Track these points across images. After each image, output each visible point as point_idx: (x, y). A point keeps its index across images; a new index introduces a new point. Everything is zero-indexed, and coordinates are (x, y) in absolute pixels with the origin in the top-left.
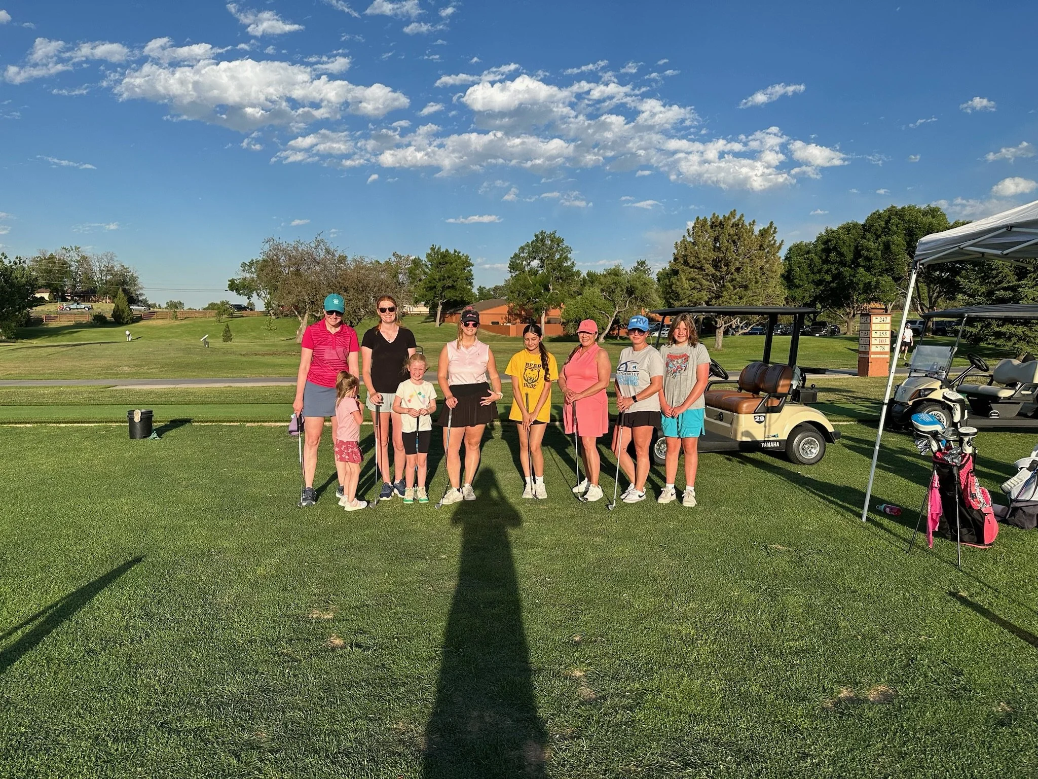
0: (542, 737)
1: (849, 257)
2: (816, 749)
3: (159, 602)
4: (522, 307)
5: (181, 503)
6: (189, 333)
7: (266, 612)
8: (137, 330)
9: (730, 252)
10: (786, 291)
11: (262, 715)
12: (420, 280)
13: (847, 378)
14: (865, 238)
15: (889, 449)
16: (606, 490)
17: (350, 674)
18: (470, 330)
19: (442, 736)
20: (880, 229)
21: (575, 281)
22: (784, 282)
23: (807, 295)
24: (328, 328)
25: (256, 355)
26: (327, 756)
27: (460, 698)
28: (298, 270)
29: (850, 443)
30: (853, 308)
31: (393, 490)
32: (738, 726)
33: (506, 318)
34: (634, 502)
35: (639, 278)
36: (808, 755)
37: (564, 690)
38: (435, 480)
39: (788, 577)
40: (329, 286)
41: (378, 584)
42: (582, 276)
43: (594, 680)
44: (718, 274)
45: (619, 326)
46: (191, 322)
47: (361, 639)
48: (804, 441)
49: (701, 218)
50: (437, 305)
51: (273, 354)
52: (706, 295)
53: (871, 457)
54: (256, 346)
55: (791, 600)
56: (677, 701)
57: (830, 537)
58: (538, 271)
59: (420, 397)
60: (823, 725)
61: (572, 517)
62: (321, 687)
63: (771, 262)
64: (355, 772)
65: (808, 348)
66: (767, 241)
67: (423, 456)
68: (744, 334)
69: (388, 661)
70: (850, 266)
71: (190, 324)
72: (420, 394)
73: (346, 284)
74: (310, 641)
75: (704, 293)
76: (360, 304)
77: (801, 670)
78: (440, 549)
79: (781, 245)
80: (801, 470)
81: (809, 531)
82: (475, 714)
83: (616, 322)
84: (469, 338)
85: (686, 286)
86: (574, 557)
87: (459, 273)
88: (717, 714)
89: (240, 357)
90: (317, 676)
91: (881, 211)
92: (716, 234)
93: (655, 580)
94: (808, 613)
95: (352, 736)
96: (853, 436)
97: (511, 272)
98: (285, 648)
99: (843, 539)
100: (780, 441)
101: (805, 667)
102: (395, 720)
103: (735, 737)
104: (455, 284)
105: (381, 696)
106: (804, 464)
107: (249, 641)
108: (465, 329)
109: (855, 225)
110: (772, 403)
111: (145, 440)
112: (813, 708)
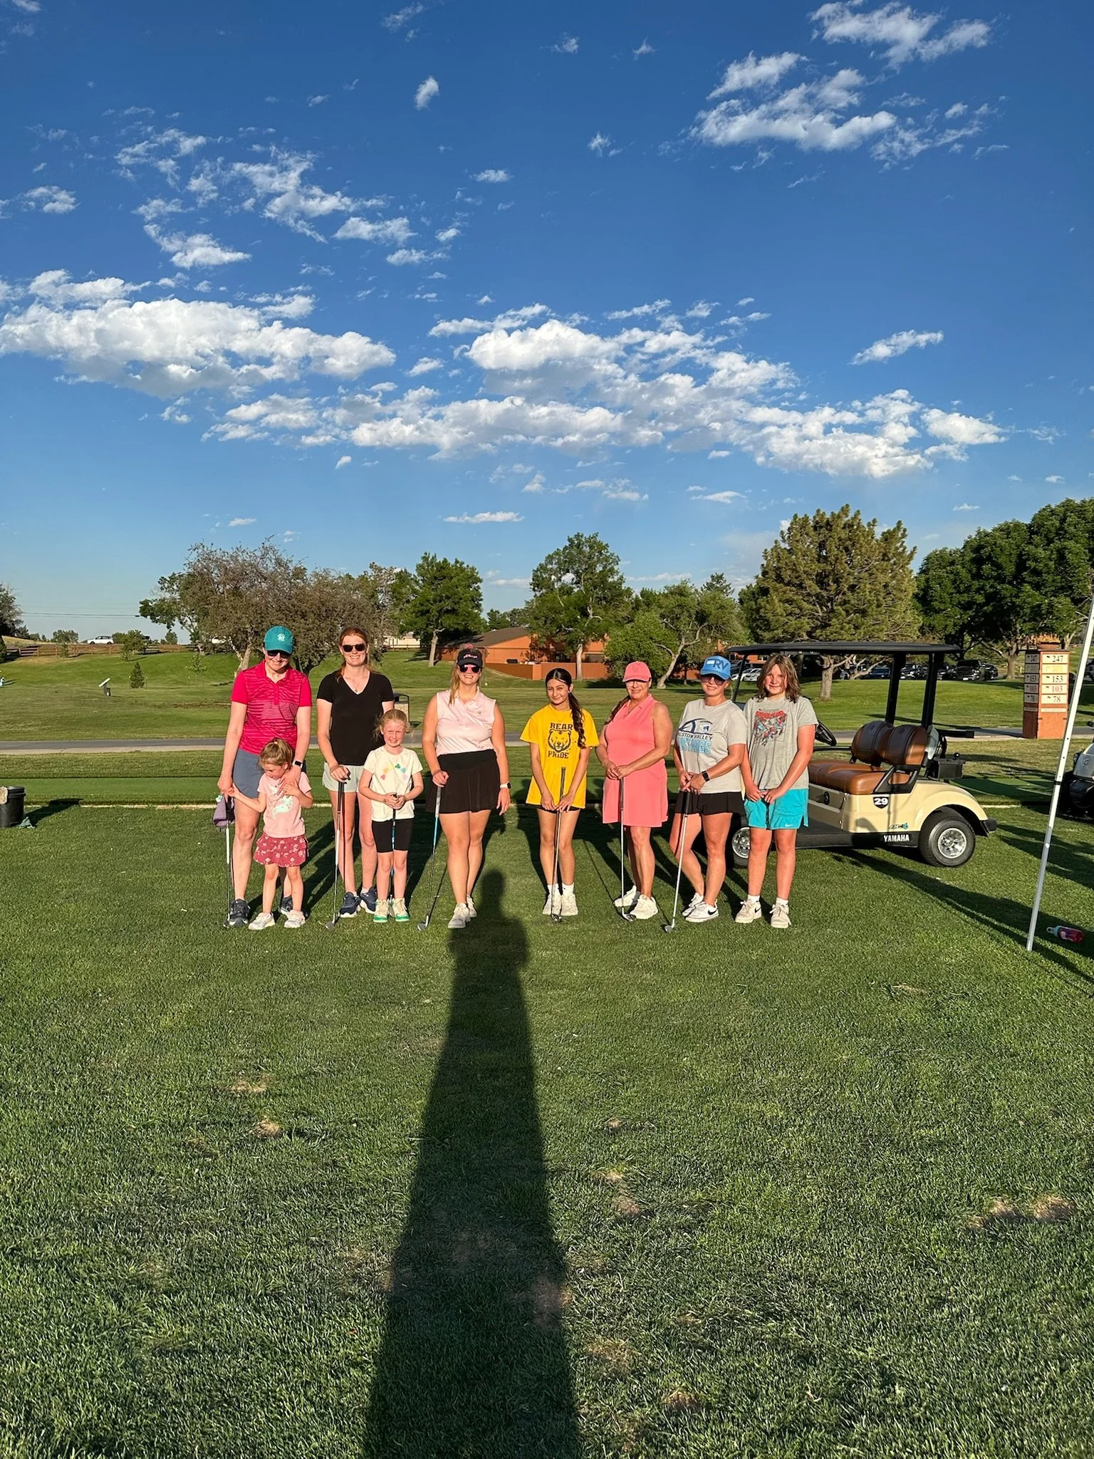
0: (558, 1271)
1: (1010, 569)
2: (956, 1292)
3: (19, 1067)
4: (550, 639)
5: (58, 921)
6: (83, 675)
7: (169, 1083)
8: (12, 671)
9: (841, 564)
10: (921, 618)
11: (157, 1237)
12: (408, 602)
13: (1008, 741)
14: (1031, 543)
15: (1067, 844)
16: (662, 903)
17: (287, 1176)
18: (469, 677)
19: (415, 1269)
20: (1053, 529)
21: (624, 602)
22: (918, 605)
23: (950, 622)
24: (269, 675)
25: (176, 706)
26: (248, 1301)
27: (443, 1213)
28: (237, 588)
29: (1011, 835)
30: (1016, 641)
31: (359, 903)
32: (843, 1256)
33: (527, 655)
34: (702, 921)
35: (714, 599)
36: (945, 1301)
37: (594, 1201)
38: (419, 887)
39: (919, 1031)
40: (280, 610)
41: (332, 1042)
42: (634, 595)
43: (638, 1185)
44: (824, 593)
45: (686, 666)
46: (84, 660)
47: (304, 1123)
48: (944, 833)
49: (800, 516)
50: (431, 636)
51: (201, 705)
52: (808, 623)
53: (1039, 856)
54: (176, 693)
55: (925, 1068)
56: (756, 1218)
57: (981, 974)
58: (572, 589)
59: (398, 771)
60: (967, 1256)
61: (614, 942)
62: (244, 1195)
63: (899, 577)
64: (287, 1324)
65: (953, 697)
66: (893, 548)
67: (401, 855)
68: (863, 677)
69: (342, 1157)
70: (1010, 583)
71: (86, 663)
72: (398, 766)
73: (304, 607)
74: (231, 1125)
75: (805, 620)
76: (323, 635)
77: (936, 1172)
78: (423, 990)
79: (912, 553)
80: (940, 876)
81: (950, 965)
82: (465, 1236)
83: (682, 660)
84: (467, 688)
85: (780, 611)
86: (614, 1002)
87: (461, 592)
88: (815, 1237)
89: (153, 710)
90: (239, 1179)
91: (1053, 507)
92: (822, 538)
93: (730, 1037)
94: (947, 1087)
95: (285, 1269)
96: (1015, 825)
97: (534, 590)
98: (196, 1137)
99: (999, 977)
100: (910, 834)
101: (942, 1167)
102: (350, 1246)
103: (840, 1273)
104: (456, 607)
105: (330, 1209)
106: (945, 866)
107: (144, 1126)
108: (462, 675)
109: (1017, 526)
110: (898, 779)
111: (13, 829)
112: (953, 1230)
